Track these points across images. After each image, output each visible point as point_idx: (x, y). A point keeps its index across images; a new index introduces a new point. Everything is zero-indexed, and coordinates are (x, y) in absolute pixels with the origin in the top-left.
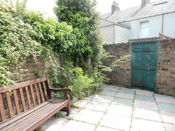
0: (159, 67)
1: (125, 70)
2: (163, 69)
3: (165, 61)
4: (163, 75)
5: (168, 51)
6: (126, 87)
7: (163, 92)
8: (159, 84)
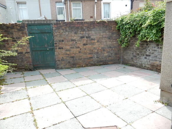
0: (56, 46)
1: (24, 53)
2: (60, 48)
3: (60, 41)
4: (60, 53)
5: (61, 33)
6: (28, 71)
7: (62, 67)
8: (58, 61)
